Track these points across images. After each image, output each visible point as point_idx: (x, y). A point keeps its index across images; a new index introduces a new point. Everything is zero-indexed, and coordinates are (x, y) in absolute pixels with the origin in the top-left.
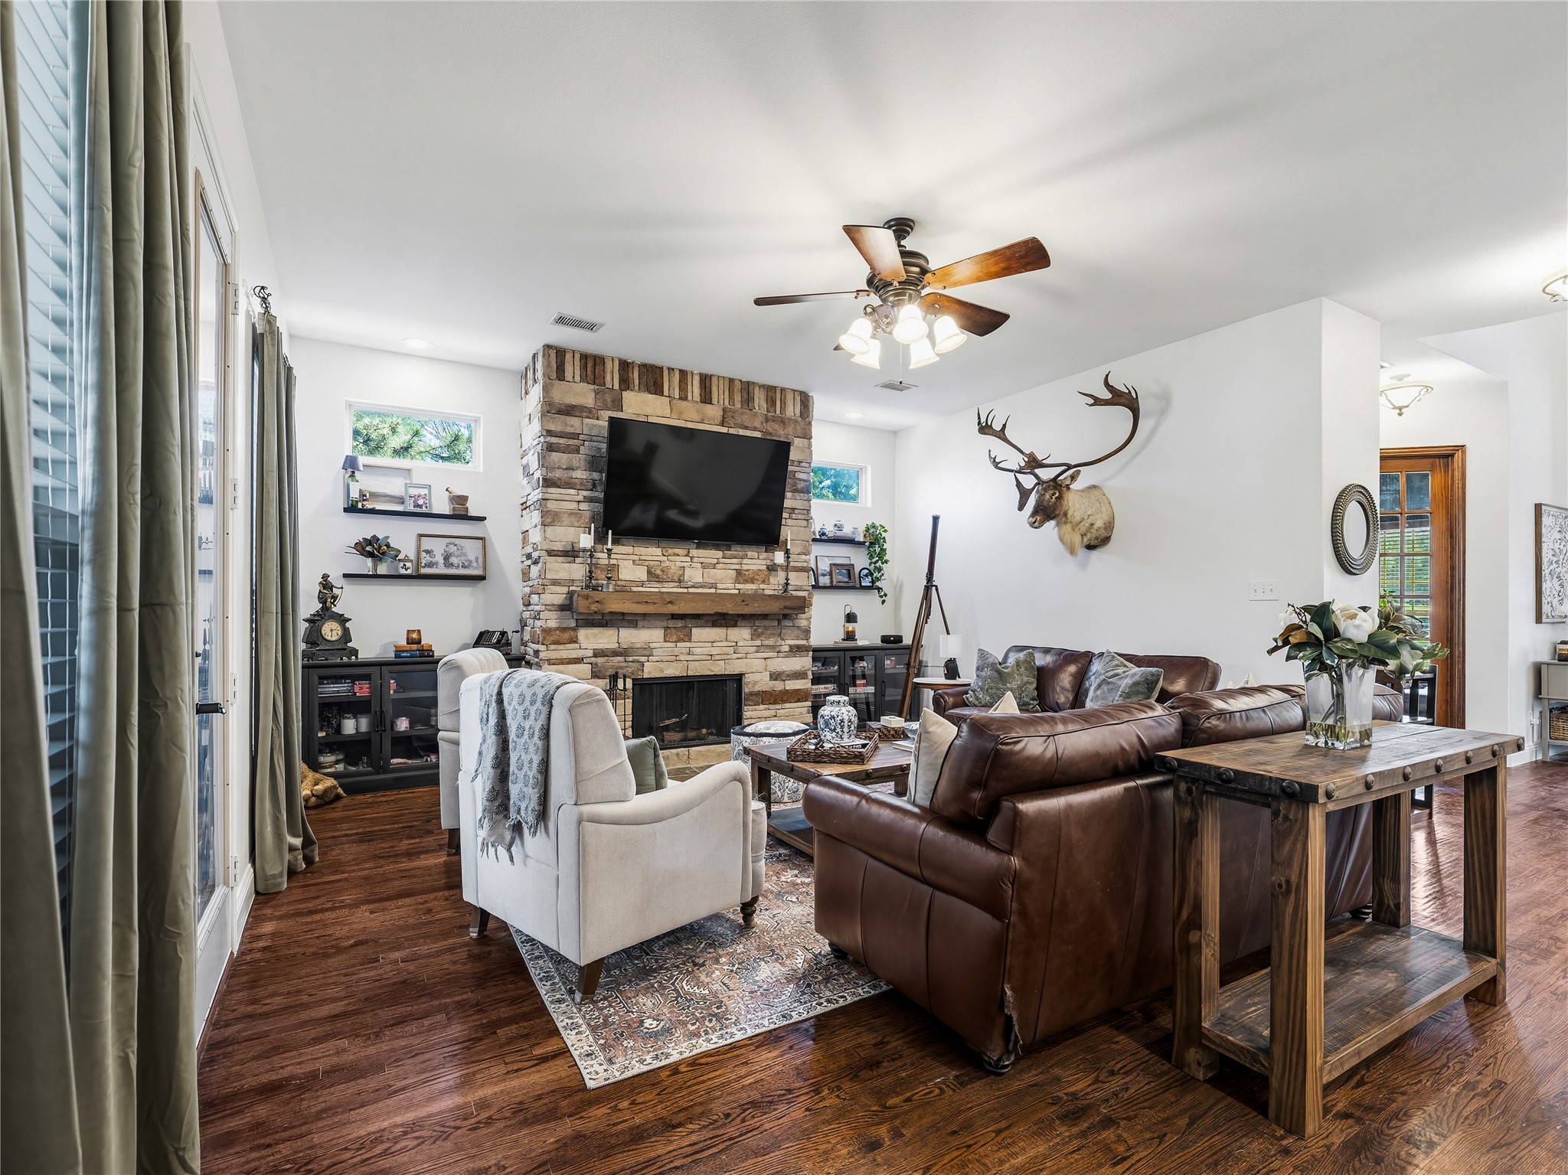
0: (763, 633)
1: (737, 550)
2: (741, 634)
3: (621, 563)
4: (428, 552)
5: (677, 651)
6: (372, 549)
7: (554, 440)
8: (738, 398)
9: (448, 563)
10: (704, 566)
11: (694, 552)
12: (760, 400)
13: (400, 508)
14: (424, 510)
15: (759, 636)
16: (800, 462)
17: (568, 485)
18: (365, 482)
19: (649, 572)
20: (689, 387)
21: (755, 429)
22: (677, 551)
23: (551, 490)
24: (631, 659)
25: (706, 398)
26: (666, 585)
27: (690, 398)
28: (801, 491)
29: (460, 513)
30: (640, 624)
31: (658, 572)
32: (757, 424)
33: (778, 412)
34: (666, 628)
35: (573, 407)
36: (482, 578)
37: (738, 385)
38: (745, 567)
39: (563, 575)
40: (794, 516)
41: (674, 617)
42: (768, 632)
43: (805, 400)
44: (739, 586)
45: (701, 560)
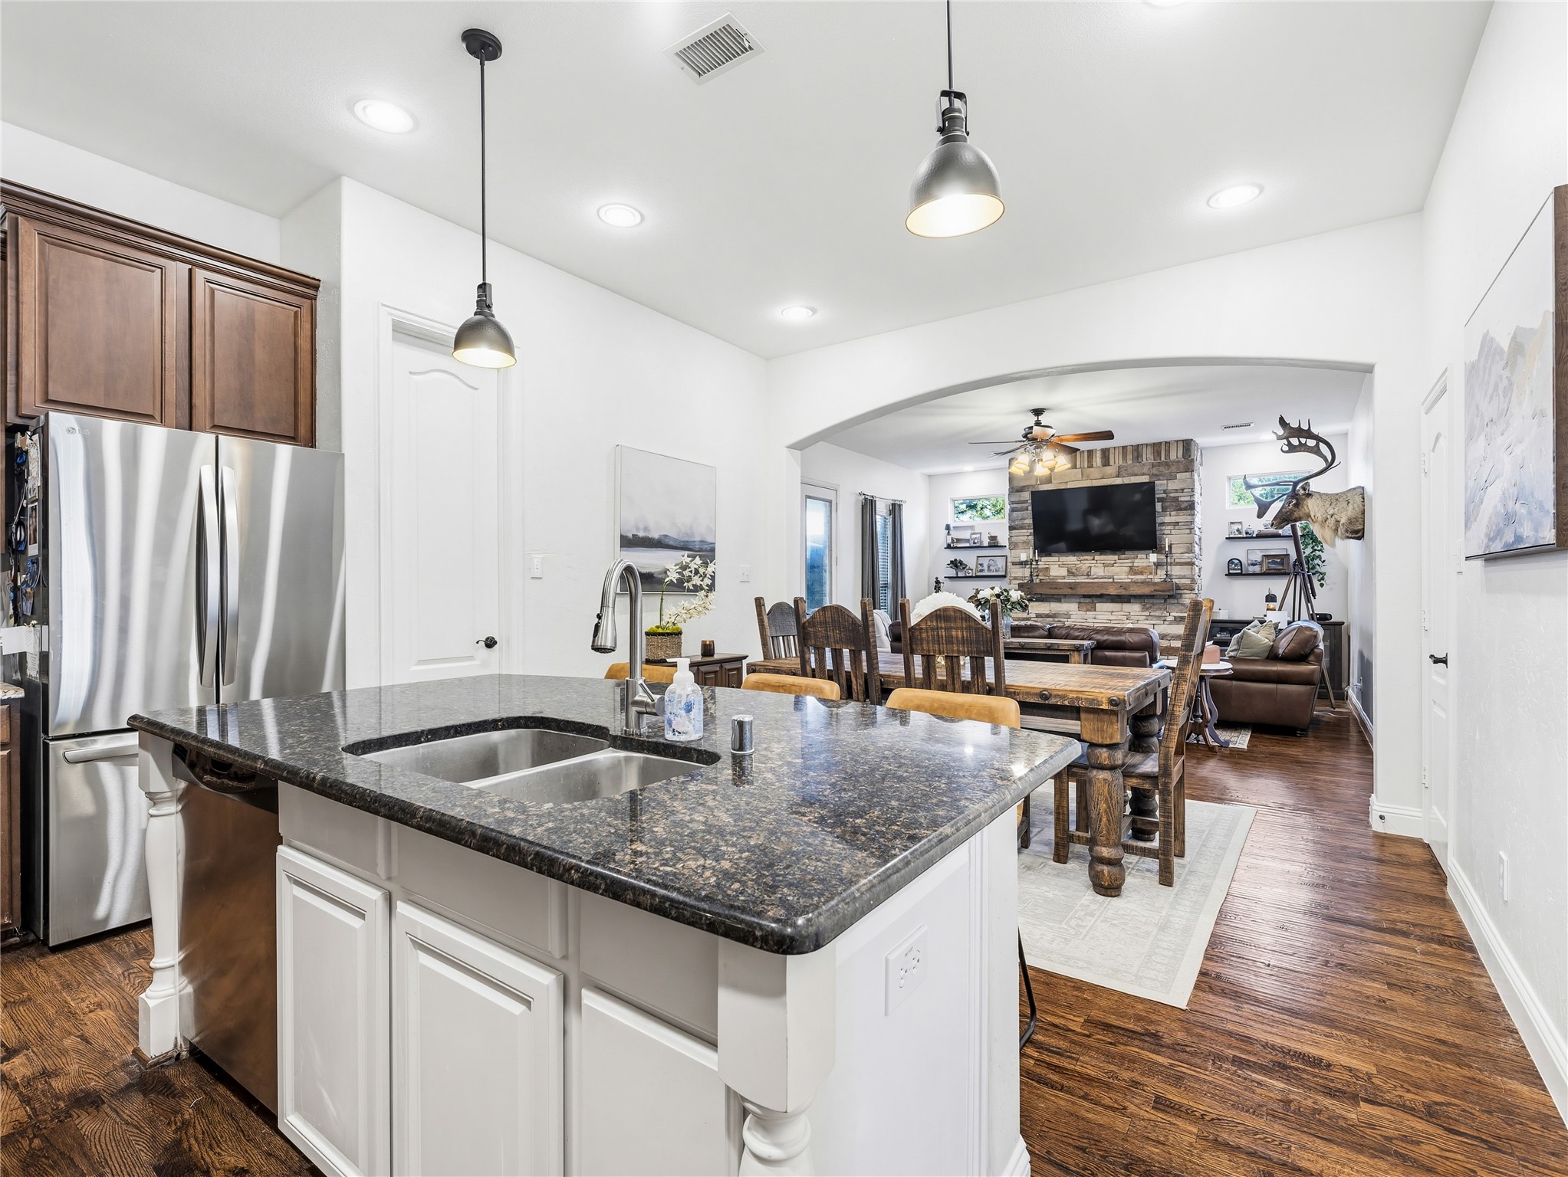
0: (1151, 607)
1: (1129, 554)
2: (1135, 608)
3: (1051, 566)
4: (981, 565)
5: (1086, 617)
6: (956, 564)
7: (1015, 506)
8: (1129, 457)
9: (989, 570)
10: (1105, 565)
11: (1097, 558)
12: (1148, 456)
13: (968, 545)
14: (977, 545)
15: (1147, 609)
16: (1183, 490)
17: (1022, 528)
18: (955, 534)
19: (1068, 571)
20: (1094, 460)
21: (1143, 474)
22: (1086, 557)
23: (1013, 532)
24: (1056, 619)
25: (1106, 462)
26: (1079, 578)
27: (1094, 465)
28: (1185, 509)
29: (994, 544)
30: (1063, 600)
31: (1074, 570)
32: (1145, 470)
33: (1163, 459)
34: (1080, 603)
35: (1024, 487)
36: (1004, 576)
37: (1130, 449)
38: (1135, 565)
39: (1019, 575)
40: (1177, 527)
41: (1085, 596)
42: (1155, 607)
43: (1187, 445)
44: (1130, 577)
45: (1103, 562)
